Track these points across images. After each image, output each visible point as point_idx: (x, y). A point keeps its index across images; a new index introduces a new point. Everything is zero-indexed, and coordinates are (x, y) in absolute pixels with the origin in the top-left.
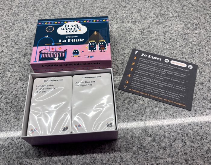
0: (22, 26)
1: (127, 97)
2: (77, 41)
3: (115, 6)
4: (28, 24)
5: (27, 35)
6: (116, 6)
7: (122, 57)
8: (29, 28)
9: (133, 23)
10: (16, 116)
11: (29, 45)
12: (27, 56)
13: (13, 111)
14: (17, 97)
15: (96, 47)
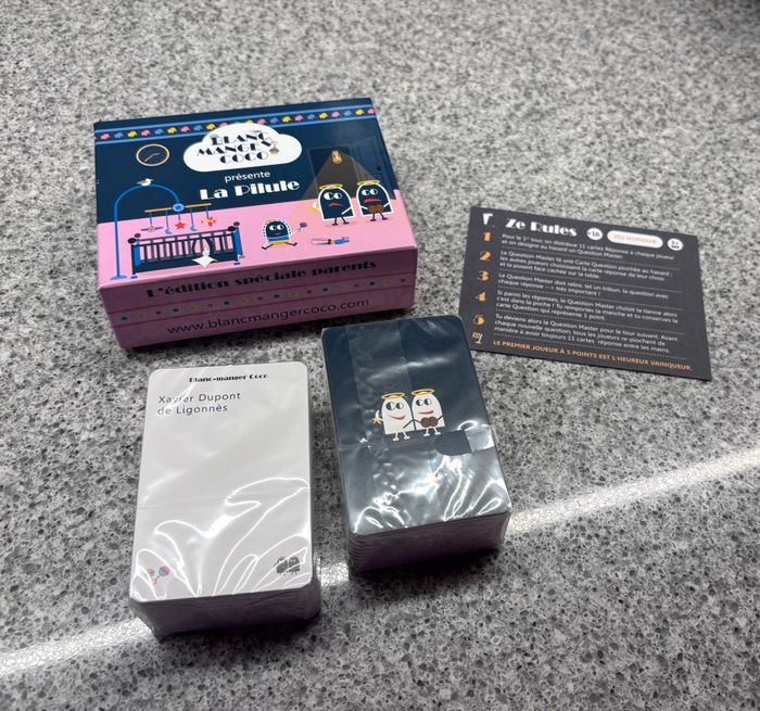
0: (12, 166)
1: (493, 369)
2: (272, 189)
3: (370, 67)
4: (36, 156)
5: (42, 197)
6: (374, 69)
7: (442, 239)
8: (45, 170)
9: (448, 121)
10: (76, 503)
11: (60, 234)
12: (65, 274)
13: (59, 487)
14: (62, 431)
15: (352, 207)
